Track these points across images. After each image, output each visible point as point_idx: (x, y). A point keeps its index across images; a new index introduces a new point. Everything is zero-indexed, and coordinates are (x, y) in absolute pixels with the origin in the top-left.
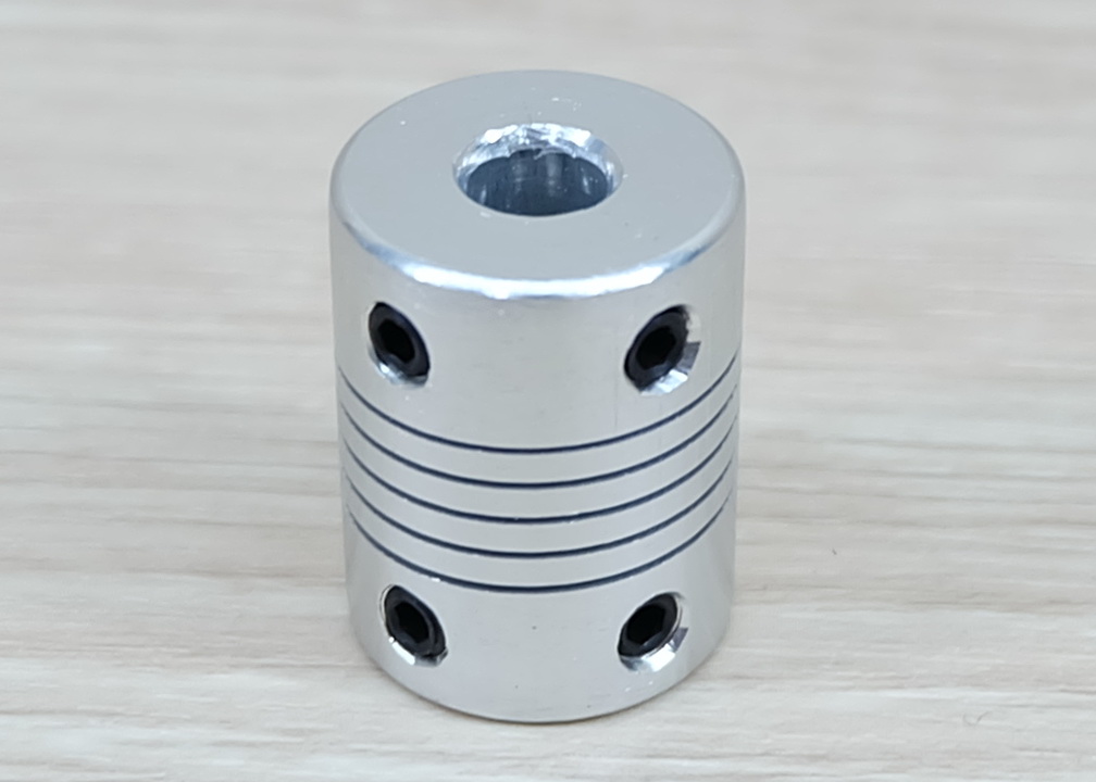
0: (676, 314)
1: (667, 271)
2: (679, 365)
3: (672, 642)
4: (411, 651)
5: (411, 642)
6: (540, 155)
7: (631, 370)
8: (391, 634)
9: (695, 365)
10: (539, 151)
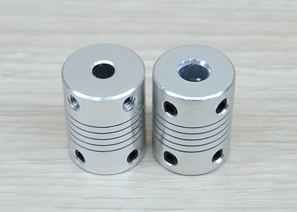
0: (225, 100)
1: (224, 93)
2: (225, 108)
3: (221, 157)
4: (170, 163)
5: (170, 161)
6: (193, 65)
7: (217, 111)
8: (166, 160)
9: (228, 108)
10: (192, 64)
